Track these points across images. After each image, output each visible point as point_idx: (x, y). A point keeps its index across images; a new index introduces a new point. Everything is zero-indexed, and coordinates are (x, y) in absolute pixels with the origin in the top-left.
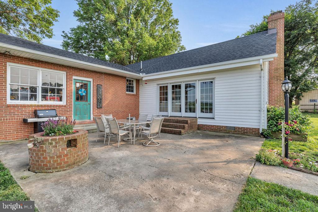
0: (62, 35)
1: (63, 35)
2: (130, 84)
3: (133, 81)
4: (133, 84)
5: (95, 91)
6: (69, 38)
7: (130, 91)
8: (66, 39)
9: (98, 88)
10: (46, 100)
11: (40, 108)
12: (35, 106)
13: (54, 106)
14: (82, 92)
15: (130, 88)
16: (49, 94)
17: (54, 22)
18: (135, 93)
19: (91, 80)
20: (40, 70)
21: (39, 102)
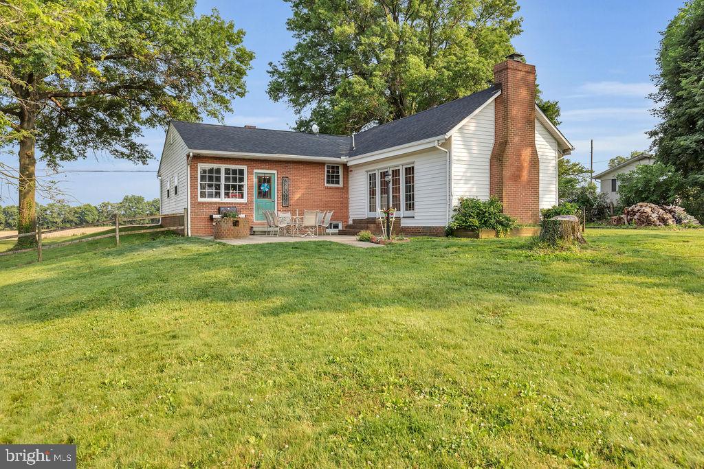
0: (268, 72)
1: (271, 70)
2: (333, 172)
3: (337, 168)
4: (338, 172)
5: (280, 186)
6: (281, 75)
7: (332, 183)
8: (275, 77)
9: (283, 181)
10: (229, 197)
11: (223, 205)
12: (219, 203)
13: (235, 203)
14: (265, 188)
15: (333, 178)
16: (231, 191)
17: (247, 71)
18: (341, 185)
19: (275, 172)
20: (223, 167)
21: (223, 199)
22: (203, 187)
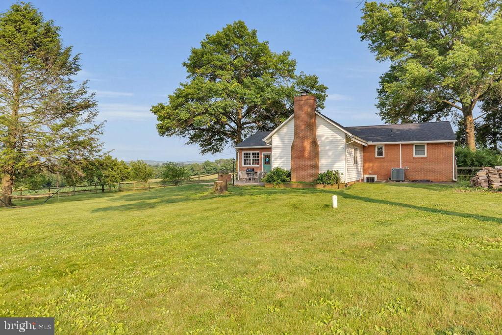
13: (255, 167)
16: (254, 162)
20: (251, 152)
21: (252, 165)
22: (245, 160)
